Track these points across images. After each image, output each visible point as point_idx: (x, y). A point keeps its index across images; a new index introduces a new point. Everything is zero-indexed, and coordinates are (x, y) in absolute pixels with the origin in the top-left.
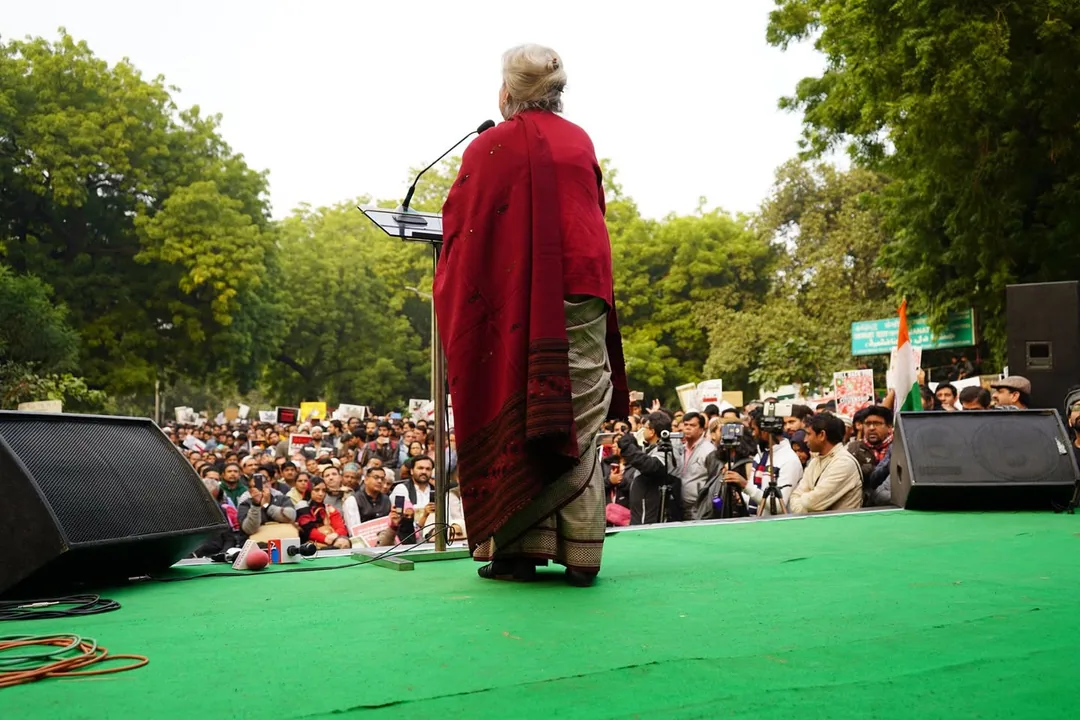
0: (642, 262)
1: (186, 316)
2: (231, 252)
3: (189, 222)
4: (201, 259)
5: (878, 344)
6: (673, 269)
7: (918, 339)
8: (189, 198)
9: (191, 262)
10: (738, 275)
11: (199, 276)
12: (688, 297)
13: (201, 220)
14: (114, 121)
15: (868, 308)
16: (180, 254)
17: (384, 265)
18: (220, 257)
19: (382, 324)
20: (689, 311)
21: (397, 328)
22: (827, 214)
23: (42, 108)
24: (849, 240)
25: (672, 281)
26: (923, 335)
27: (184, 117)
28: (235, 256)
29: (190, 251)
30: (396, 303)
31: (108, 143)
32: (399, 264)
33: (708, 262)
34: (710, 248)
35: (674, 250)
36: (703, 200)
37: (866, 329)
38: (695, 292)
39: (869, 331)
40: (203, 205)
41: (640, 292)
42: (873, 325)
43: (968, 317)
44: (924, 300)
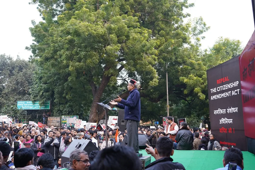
5: (24, 107)
7: (35, 107)
15: (20, 97)
22: (10, 71)
24: (17, 79)
26: (37, 106)
37: (21, 103)
39: (22, 104)
42: (24, 102)
43: (49, 102)
44: (38, 97)
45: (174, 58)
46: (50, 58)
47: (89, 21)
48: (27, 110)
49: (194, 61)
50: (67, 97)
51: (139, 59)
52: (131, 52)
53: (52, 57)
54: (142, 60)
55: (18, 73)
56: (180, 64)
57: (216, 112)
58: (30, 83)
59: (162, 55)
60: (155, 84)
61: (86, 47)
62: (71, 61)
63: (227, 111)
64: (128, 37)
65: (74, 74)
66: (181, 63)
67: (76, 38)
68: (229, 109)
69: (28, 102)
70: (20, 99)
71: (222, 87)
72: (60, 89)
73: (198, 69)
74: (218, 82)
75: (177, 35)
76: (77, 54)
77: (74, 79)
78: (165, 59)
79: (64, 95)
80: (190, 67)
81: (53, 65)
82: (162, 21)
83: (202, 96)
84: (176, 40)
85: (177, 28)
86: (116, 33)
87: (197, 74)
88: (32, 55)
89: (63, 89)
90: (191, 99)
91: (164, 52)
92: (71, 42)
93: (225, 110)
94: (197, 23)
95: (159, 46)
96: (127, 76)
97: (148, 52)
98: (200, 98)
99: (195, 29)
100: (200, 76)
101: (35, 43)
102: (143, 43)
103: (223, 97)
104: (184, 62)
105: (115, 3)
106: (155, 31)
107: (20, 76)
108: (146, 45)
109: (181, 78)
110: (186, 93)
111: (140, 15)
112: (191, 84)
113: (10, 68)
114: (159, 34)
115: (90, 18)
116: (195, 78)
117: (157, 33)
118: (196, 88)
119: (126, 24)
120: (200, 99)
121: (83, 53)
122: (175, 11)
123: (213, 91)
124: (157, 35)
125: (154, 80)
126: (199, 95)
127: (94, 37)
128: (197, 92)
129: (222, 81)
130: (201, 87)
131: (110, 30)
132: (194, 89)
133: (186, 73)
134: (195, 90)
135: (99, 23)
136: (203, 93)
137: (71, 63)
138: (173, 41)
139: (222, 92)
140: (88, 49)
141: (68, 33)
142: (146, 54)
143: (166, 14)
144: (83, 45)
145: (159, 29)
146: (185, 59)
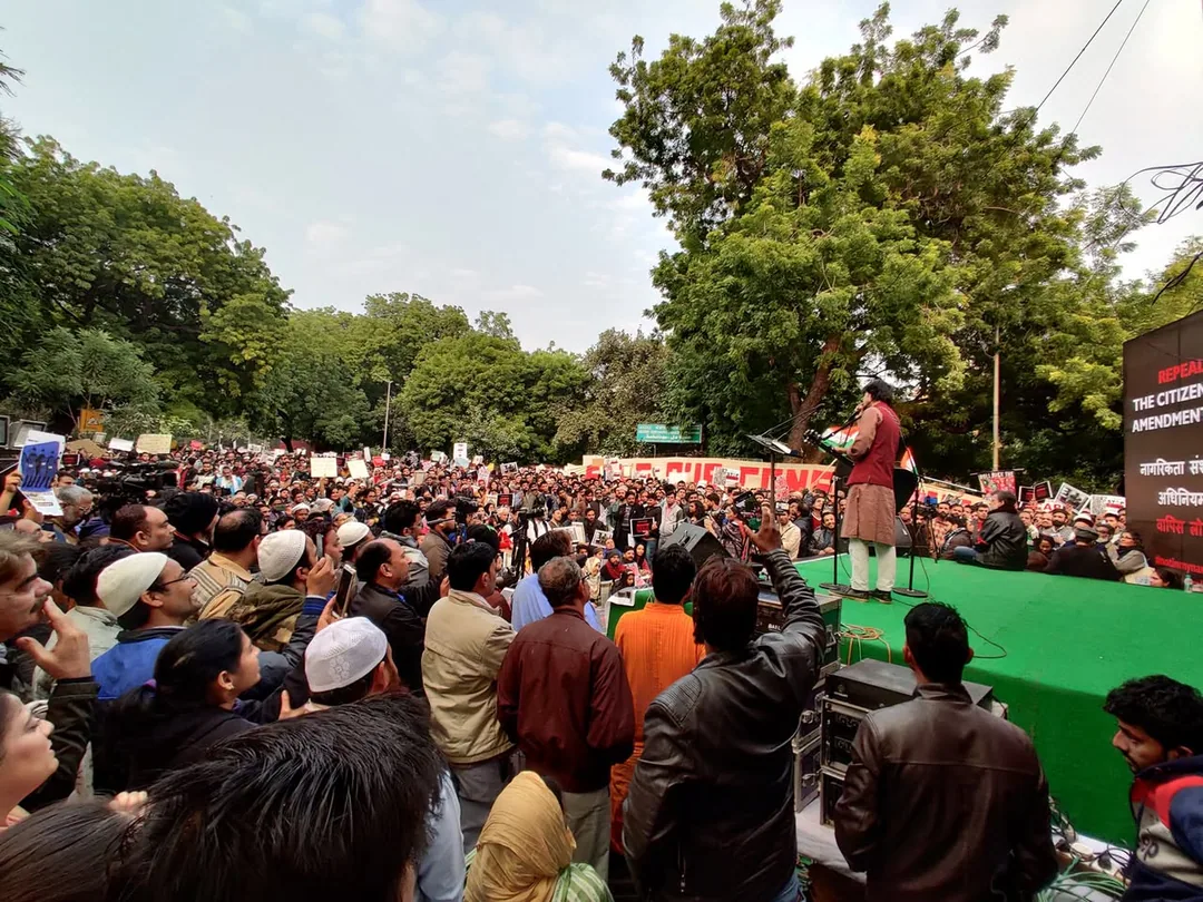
0: (522, 377)
1: (229, 378)
2: (271, 342)
3: (242, 318)
4: (250, 344)
5: (651, 437)
6: (540, 383)
7: (673, 437)
8: (246, 303)
9: (242, 345)
10: (574, 390)
11: (248, 355)
12: (546, 400)
13: (251, 318)
14: (190, 242)
15: (644, 416)
16: (235, 339)
17: (351, 356)
18: (264, 345)
19: (347, 393)
20: (546, 407)
21: (357, 397)
22: (625, 363)
23: (134, 224)
24: (637, 379)
25: (537, 389)
26: (676, 435)
27: (238, 246)
28: (274, 345)
29: (242, 338)
30: (357, 380)
31: (186, 257)
32: (360, 356)
33: (560, 381)
34: (561, 373)
35: (541, 372)
36: (552, 343)
37: (645, 428)
38: (551, 397)
39: (647, 430)
40: (253, 308)
41: (519, 394)
42: (650, 427)
43: (700, 427)
44: (678, 418)
45: (1020, 313)
46: (692, 332)
47: (775, 234)
48: (657, 444)
49: (1087, 320)
50: (733, 417)
51: (909, 321)
52: (886, 304)
53: (696, 330)
54: (918, 323)
55: (639, 366)
56: (1039, 329)
57: (1147, 469)
58: (663, 388)
59: (980, 307)
60: (953, 386)
61: (767, 300)
62: (735, 335)
63: (1187, 466)
64: (878, 265)
65: (743, 364)
66: (1042, 328)
67: (744, 282)
68: (1197, 462)
69: (658, 427)
70: (643, 420)
71: (1176, 394)
72: (718, 401)
73: (1103, 341)
74: (1163, 376)
75: (1033, 248)
76: (747, 317)
77: (743, 377)
78: (990, 317)
79: (726, 413)
80: (1073, 336)
81: (699, 347)
82: (987, 212)
83: (1108, 419)
84: (1028, 262)
85: (1037, 225)
86: (844, 259)
87: (1095, 356)
88: (658, 326)
89: (724, 400)
90: (1076, 426)
91: (987, 299)
92: (733, 290)
93: (1183, 463)
94: (1107, 205)
95: (974, 283)
96: (883, 366)
97: (936, 302)
98: (1103, 424)
99: (1098, 224)
100: (1108, 361)
101: (668, 300)
102: (921, 278)
103: (1177, 422)
104: (1056, 324)
105: (845, 181)
106: (963, 242)
107: (641, 373)
108: (930, 283)
109: (1041, 368)
110: (1056, 410)
111: (918, 203)
112: (1074, 384)
113: (624, 357)
114: (973, 250)
115: (779, 227)
116: (1088, 367)
117: (970, 247)
118: (1090, 397)
119: (873, 233)
120: (1103, 427)
121: (760, 315)
122: (1029, 178)
123: (1142, 404)
124: (969, 253)
125: (952, 374)
126: (1098, 414)
127: (788, 274)
128: (1092, 407)
129: (1179, 375)
130: (1108, 394)
131: (828, 252)
132: (1083, 399)
133: (1059, 354)
134: (1085, 403)
135: (800, 237)
136: (1113, 410)
137: (733, 340)
138: (1018, 266)
139: (1177, 407)
140: (774, 304)
141: (727, 271)
142: (932, 306)
143: (999, 192)
144: (760, 295)
145: (976, 234)
146: (1059, 313)
